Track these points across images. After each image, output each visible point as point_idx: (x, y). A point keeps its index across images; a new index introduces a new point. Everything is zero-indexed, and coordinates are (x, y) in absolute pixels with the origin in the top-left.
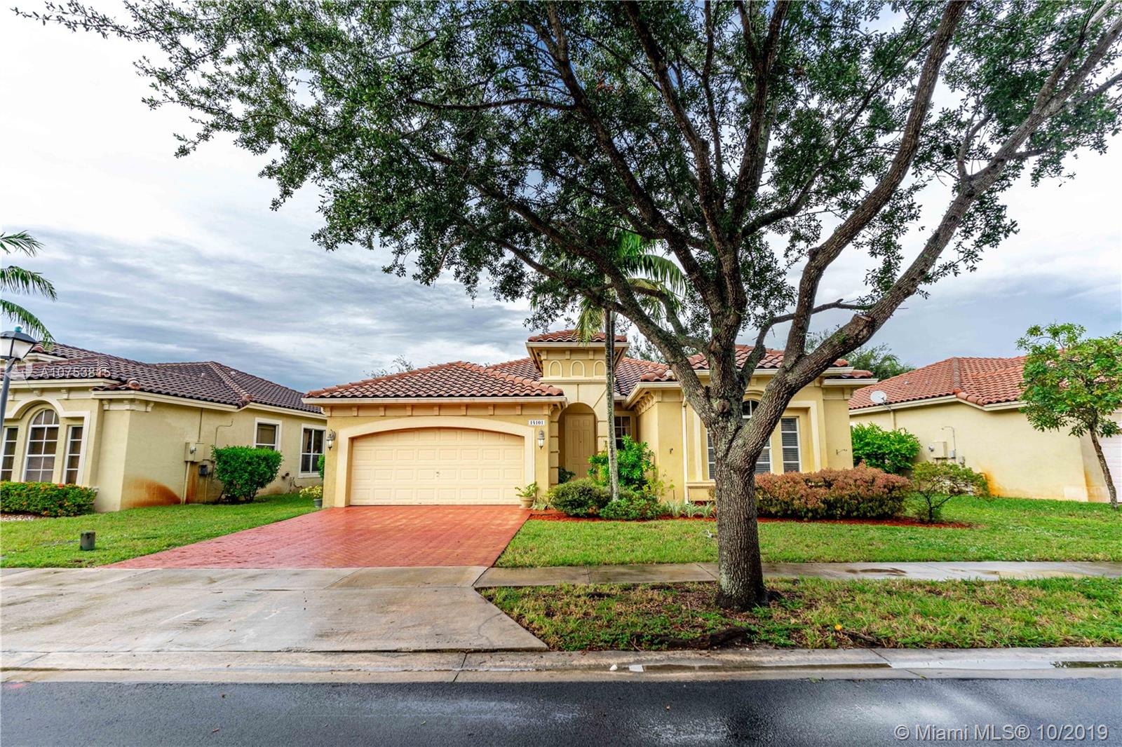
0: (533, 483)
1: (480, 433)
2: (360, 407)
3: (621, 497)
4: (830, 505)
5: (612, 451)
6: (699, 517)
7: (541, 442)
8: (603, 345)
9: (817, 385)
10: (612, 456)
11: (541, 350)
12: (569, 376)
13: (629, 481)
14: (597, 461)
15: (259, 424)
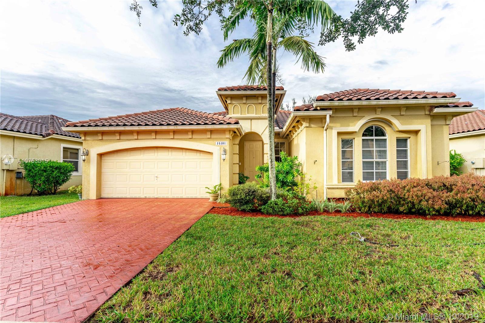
0: (219, 184)
1: (184, 150)
2: (103, 133)
3: (278, 197)
4: (452, 206)
5: (271, 161)
6: (338, 212)
7: (223, 157)
8: (266, 92)
9: (427, 113)
10: (272, 165)
11: (227, 96)
12: (246, 114)
13: (284, 184)
14: (262, 169)
15: (64, 148)
